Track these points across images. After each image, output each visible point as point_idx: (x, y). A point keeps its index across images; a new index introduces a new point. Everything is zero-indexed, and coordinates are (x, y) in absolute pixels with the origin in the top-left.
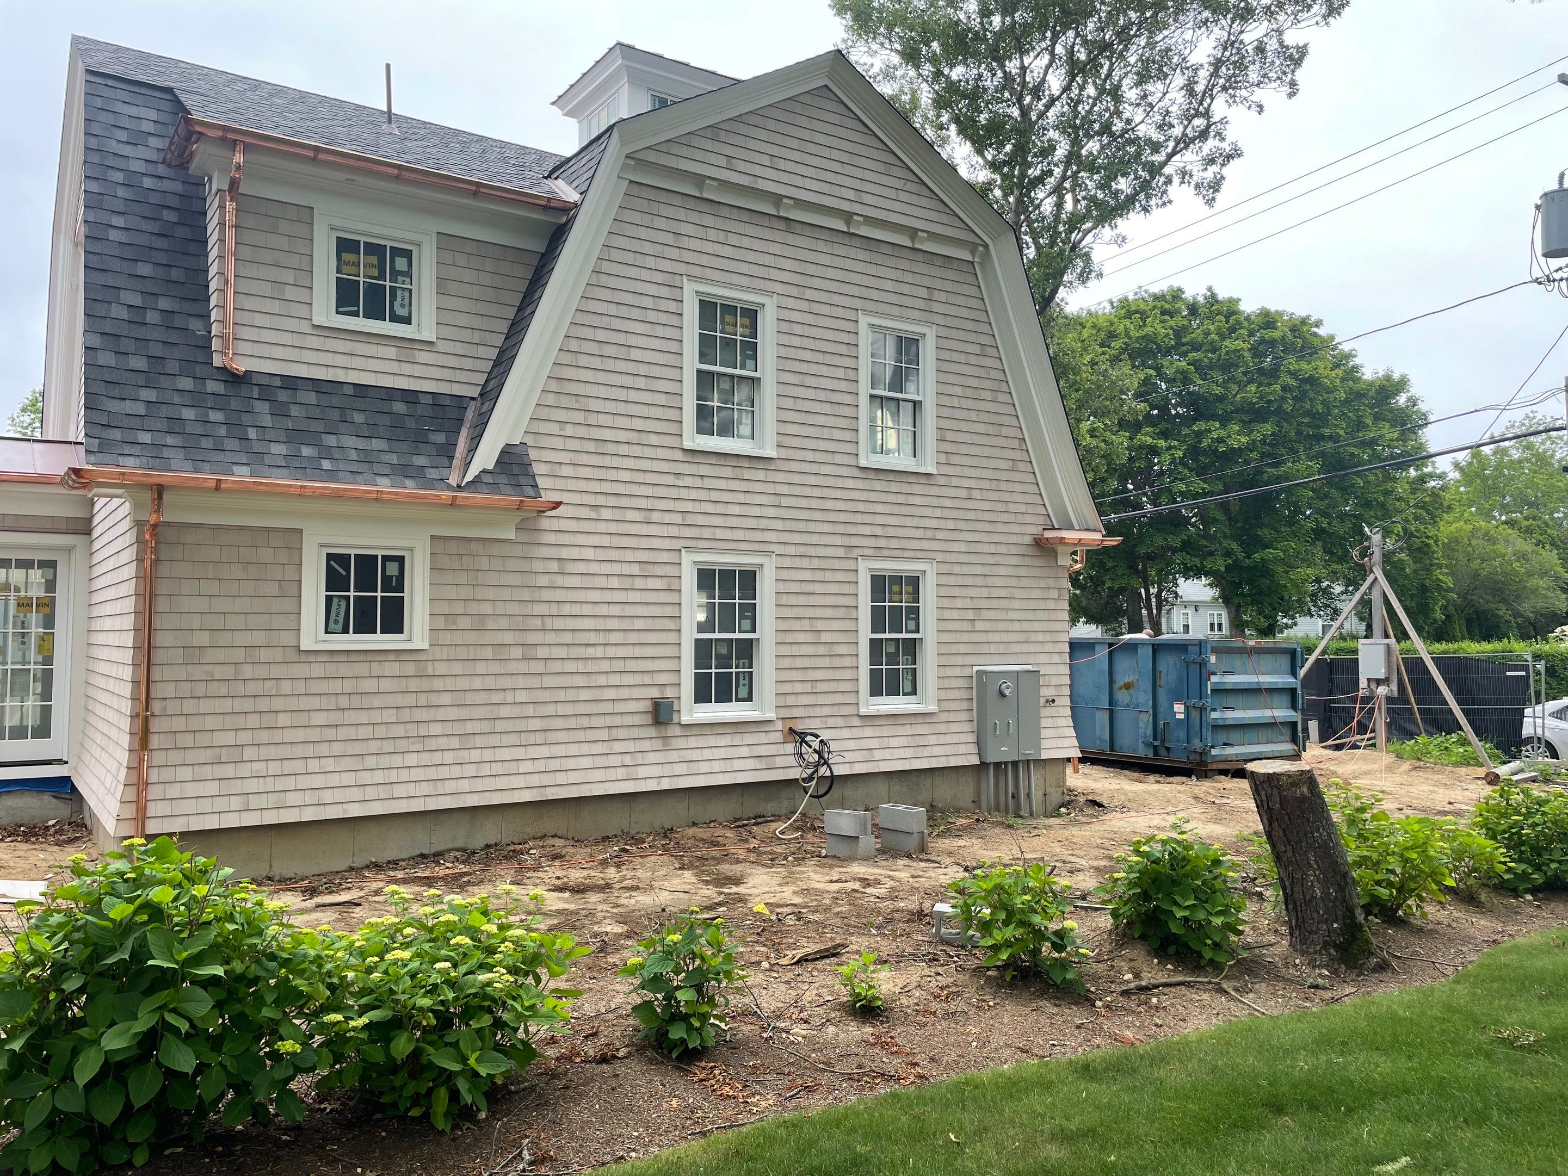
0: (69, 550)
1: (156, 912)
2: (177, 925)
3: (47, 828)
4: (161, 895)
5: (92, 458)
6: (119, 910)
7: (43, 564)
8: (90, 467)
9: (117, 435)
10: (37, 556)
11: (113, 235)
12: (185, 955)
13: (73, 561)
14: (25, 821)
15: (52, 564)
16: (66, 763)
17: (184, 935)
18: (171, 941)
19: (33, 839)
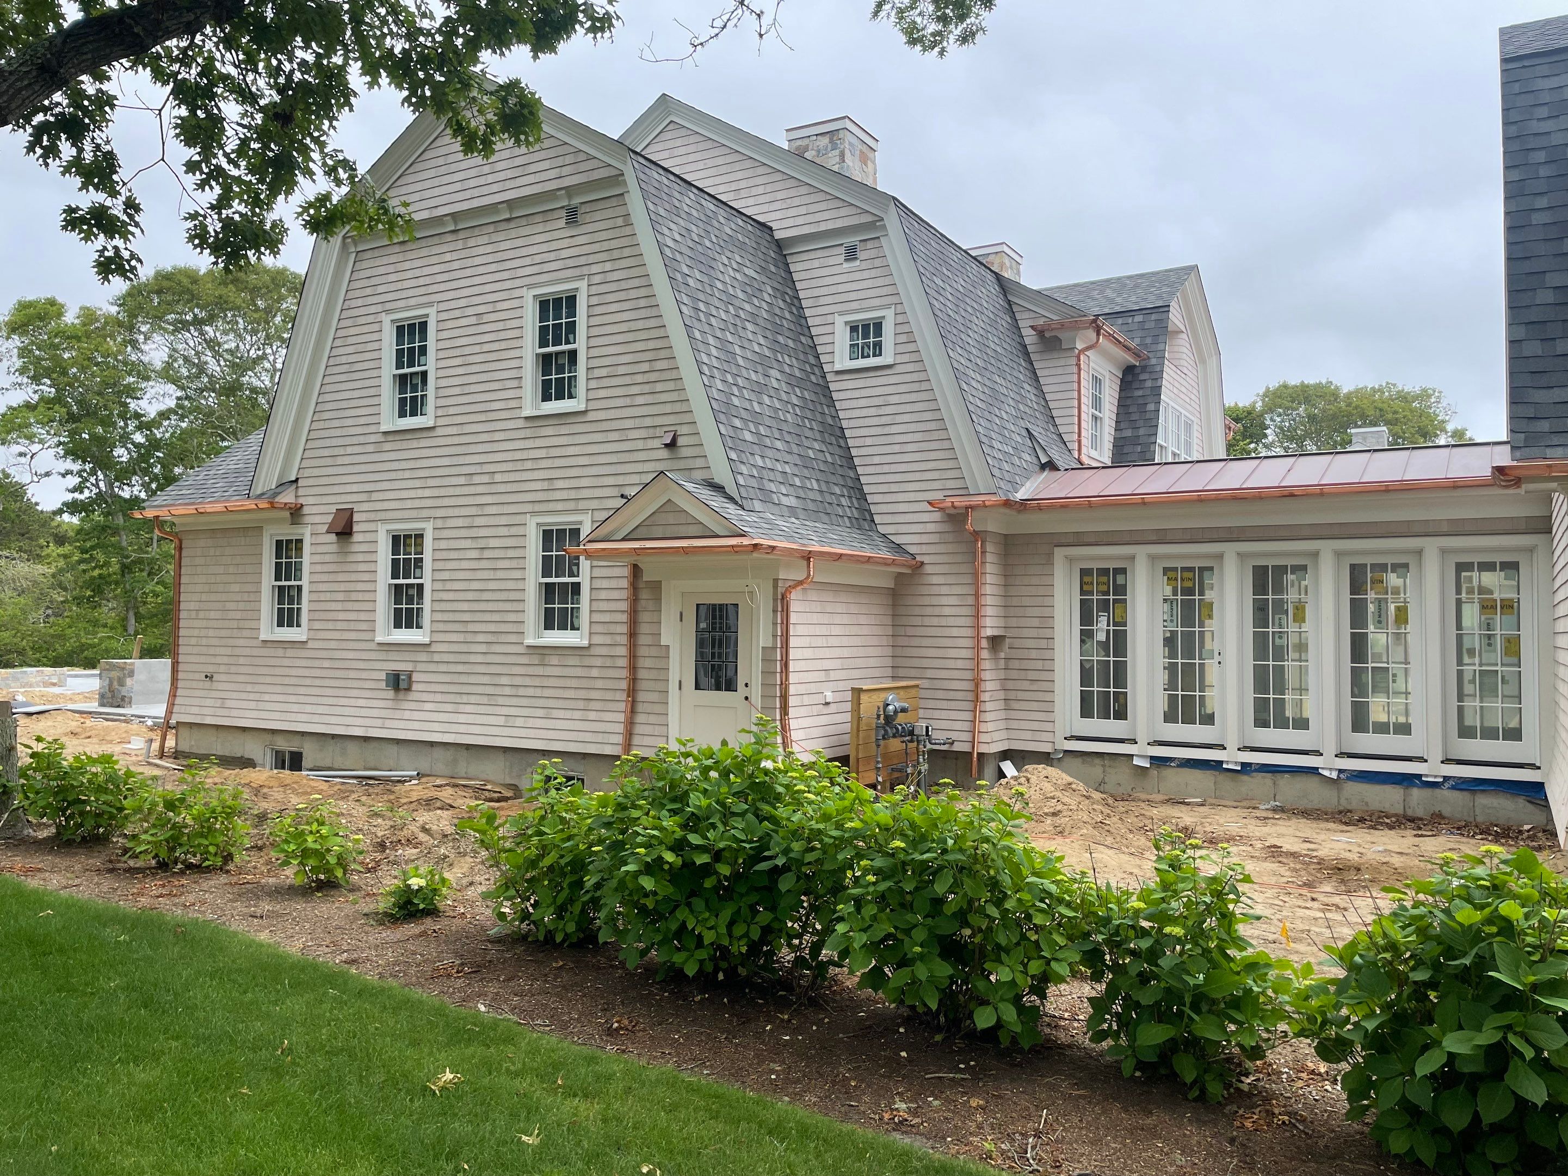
0: (1531, 550)
1: (1507, 928)
2: (1529, 945)
3: (1521, 832)
4: (1510, 909)
5: (1518, 454)
6: (1467, 915)
7: (1505, 566)
8: (1515, 463)
9: (1545, 426)
10: (1498, 558)
11: (1537, 218)
12: (1532, 979)
13: (1535, 558)
14: (1501, 822)
15: (1514, 566)
16: (1539, 768)
17: (1535, 958)
18: (1520, 959)
19: (1503, 841)
